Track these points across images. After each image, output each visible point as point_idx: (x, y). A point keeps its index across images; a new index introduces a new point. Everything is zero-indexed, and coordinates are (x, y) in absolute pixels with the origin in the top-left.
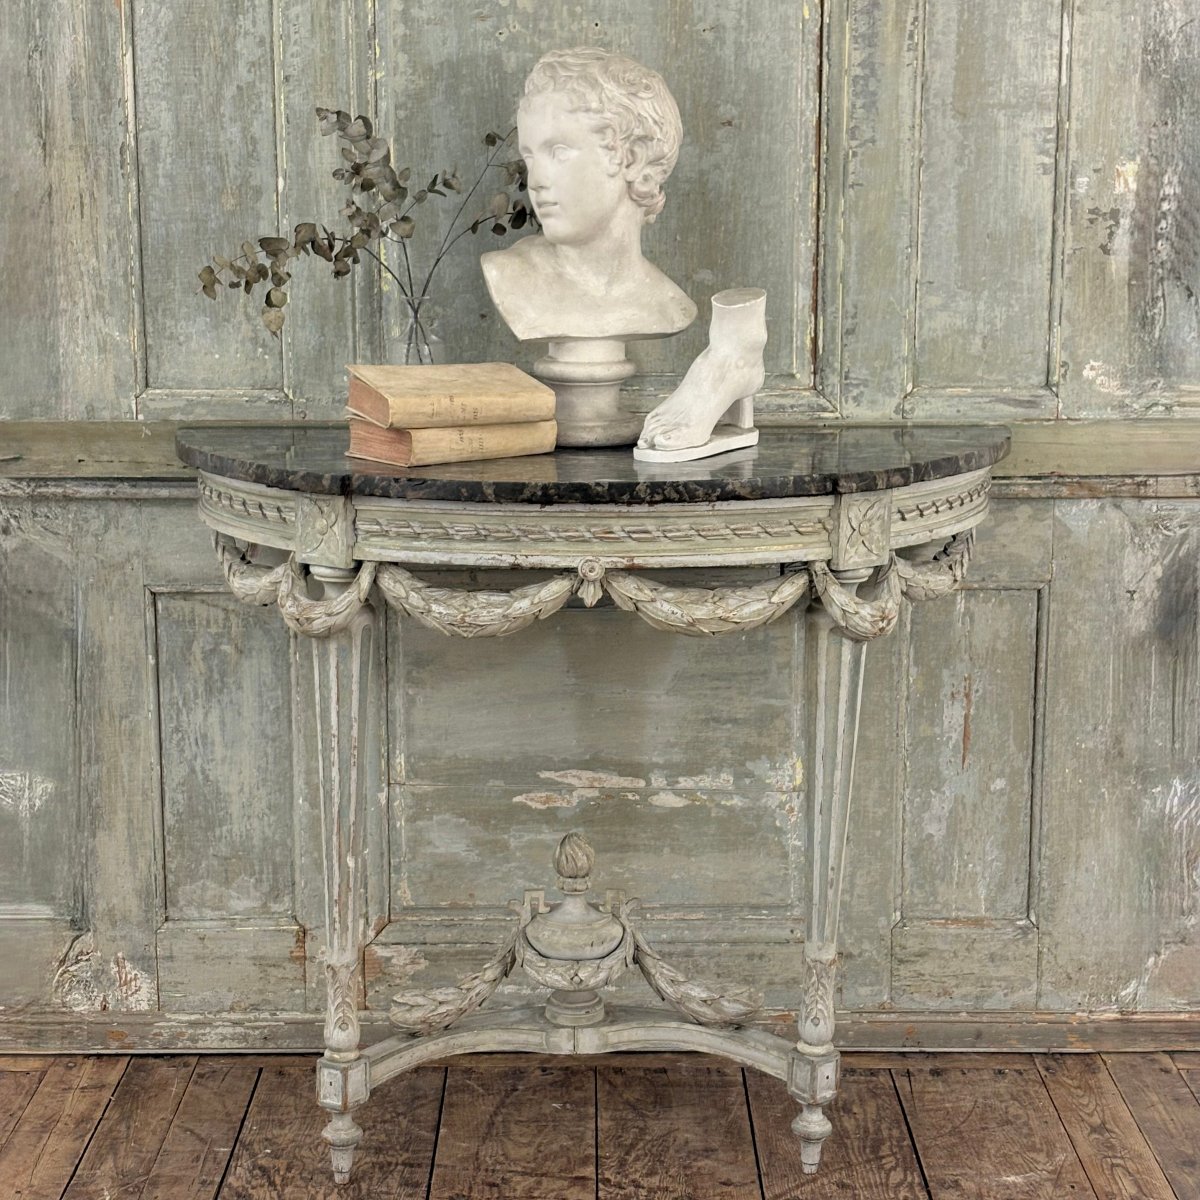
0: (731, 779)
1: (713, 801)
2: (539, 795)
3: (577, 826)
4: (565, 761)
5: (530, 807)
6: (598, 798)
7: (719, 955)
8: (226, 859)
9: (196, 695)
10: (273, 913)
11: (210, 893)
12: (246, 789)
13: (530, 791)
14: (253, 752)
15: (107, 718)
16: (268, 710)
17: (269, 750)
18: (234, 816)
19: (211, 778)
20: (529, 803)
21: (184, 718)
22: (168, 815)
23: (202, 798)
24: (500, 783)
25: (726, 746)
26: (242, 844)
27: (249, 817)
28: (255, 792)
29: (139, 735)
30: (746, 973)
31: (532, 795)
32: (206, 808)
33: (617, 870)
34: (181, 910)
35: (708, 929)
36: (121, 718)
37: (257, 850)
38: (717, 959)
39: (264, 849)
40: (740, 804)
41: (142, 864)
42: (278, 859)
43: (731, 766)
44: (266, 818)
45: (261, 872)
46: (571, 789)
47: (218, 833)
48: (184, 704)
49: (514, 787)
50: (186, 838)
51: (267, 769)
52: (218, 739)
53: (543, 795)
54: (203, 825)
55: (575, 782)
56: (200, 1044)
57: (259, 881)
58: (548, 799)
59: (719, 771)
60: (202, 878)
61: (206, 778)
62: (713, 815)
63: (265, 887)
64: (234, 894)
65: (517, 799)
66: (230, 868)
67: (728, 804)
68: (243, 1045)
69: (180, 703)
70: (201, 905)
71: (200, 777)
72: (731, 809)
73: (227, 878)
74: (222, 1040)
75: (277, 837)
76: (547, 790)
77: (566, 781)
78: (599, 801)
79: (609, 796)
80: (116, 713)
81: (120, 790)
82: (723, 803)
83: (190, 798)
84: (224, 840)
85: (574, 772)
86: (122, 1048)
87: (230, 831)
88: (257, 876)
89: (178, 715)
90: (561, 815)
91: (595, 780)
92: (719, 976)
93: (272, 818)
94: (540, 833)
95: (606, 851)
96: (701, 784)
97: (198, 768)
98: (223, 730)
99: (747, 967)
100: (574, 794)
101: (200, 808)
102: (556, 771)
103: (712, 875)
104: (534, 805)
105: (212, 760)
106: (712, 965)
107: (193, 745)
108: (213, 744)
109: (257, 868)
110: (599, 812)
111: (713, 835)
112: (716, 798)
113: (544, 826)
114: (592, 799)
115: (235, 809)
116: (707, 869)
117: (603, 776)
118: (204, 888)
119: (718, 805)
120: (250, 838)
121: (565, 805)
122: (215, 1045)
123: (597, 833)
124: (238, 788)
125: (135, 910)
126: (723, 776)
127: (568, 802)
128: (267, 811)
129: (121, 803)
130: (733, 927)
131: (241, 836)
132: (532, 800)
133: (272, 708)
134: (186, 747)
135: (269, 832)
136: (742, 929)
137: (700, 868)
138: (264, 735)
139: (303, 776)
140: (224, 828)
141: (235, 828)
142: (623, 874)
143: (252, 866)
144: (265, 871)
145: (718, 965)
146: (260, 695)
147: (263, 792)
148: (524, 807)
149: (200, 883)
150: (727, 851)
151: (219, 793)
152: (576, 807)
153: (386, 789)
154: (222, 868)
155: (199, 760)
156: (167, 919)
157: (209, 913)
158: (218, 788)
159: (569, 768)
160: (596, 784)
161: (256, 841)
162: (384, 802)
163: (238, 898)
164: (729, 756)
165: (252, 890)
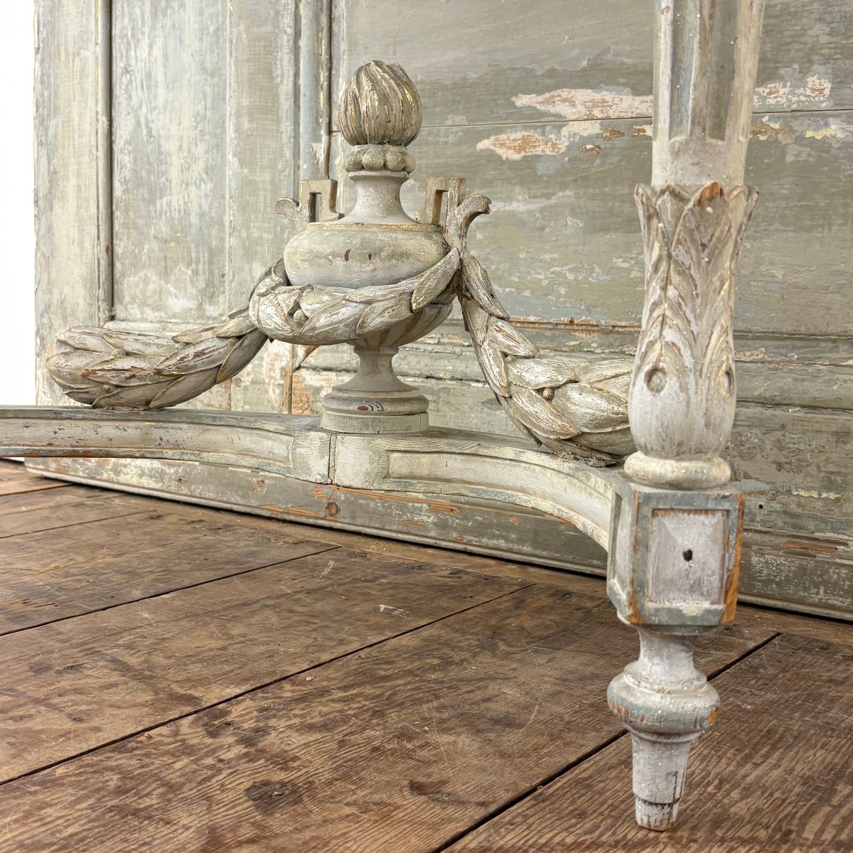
0: (828, 86)
1: (792, 131)
2: (513, 136)
3: (564, 186)
4: (551, 73)
5: (499, 157)
6: (598, 136)
7: (783, 427)
8: (166, 242)
9: (143, 21)
10: (209, 318)
11: (151, 287)
12: (185, 146)
13: (499, 131)
14: (192, 94)
15: (63, 58)
16: (208, 33)
17: (208, 90)
18: (174, 183)
19: (154, 132)
20: (500, 151)
21: (133, 53)
22: (117, 184)
23: (145, 160)
24: (461, 119)
25: (820, 20)
26: (180, 220)
27: (187, 185)
28: (194, 151)
29: (88, 77)
30: (831, 468)
31: (503, 137)
32: (149, 172)
33: (620, 263)
34: (126, 309)
35: (766, 379)
36: (74, 55)
37: (194, 231)
38: (778, 434)
39: (201, 228)
40: (840, 135)
41: (87, 245)
42: (214, 243)
43: (827, 60)
44: (203, 186)
45: (198, 262)
46: (560, 122)
47: (158, 207)
48: (133, 36)
49: (479, 127)
50: (131, 214)
51: (205, 116)
52: (161, 78)
53: (519, 135)
54: (146, 196)
55: (564, 109)
56: (122, 478)
57: (196, 273)
58: (526, 142)
59: (805, 71)
60: (144, 267)
61: (150, 135)
62: (789, 158)
63: (201, 283)
64: (172, 289)
65: (484, 144)
66: (169, 255)
67: (819, 136)
68: (158, 486)
69: (130, 33)
70: (143, 304)
71: (145, 132)
72: (822, 146)
73: (166, 268)
74: (141, 476)
75: (213, 214)
76: (525, 128)
77: (552, 110)
78: (600, 142)
79: (616, 133)
80: (71, 51)
81: (72, 150)
82: (809, 134)
83: (135, 160)
84: (164, 217)
85: (565, 93)
86: (58, 471)
87: (169, 204)
88: (194, 266)
89: (127, 52)
90: (541, 169)
91: (595, 104)
92: (780, 466)
93: (210, 185)
94: (510, 199)
95: (605, 229)
96: (771, 101)
97: (143, 120)
98: (165, 67)
99: (834, 457)
100: (565, 131)
101: (144, 173)
102: (539, 93)
103: (779, 275)
104: (505, 154)
105: (156, 108)
106: (768, 446)
107: (139, 89)
108: (156, 86)
109: (194, 255)
110: (598, 162)
111: (786, 198)
112: (796, 125)
113: (518, 189)
114: (590, 139)
115: (174, 173)
116: (772, 263)
117: (607, 95)
118: (146, 280)
119: (800, 140)
120: (187, 213)
121: (548, 152)
122: (135, 481)
123: (593, 198)
124: (178, 144)
125: (81, 302)
126: (812, 81)
127: (554, 146)
128: (205, 176)
129: (72, 168)
130: (815, 376)
131: (179, 211)
132: (502, 145)
133: (212, 29)
134: (133, 93)
135: (205, 207)
136: (830, 382)
137: (759, 261)
138: (203, 69)
139: (234, 120)
140: (165, 200)
141: (174, 199)
142: (629, 270)
143: (189, 253)
144: (202, 260)
145: (780, 446)
146: (201, 13)
147: (201, 148)
148: (491, 157)
149: (141, 274)
150: (810, 229)
151: (160, 153)
152: (564, 155)
153: (325, 138)
154: (162, 255)
155: (144, 109)
156: (112, 318)
157: (150, 314)
158: (160, 146)
159: (556, 87)
160: (597, 113)
161: (194, 220)
162: (322, 158)
163: (176, 297)
164: (824, 39)
165: (188, 285)
